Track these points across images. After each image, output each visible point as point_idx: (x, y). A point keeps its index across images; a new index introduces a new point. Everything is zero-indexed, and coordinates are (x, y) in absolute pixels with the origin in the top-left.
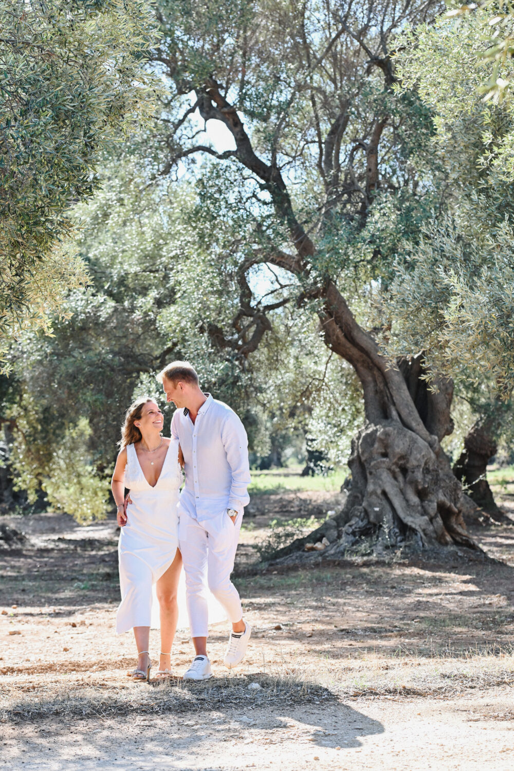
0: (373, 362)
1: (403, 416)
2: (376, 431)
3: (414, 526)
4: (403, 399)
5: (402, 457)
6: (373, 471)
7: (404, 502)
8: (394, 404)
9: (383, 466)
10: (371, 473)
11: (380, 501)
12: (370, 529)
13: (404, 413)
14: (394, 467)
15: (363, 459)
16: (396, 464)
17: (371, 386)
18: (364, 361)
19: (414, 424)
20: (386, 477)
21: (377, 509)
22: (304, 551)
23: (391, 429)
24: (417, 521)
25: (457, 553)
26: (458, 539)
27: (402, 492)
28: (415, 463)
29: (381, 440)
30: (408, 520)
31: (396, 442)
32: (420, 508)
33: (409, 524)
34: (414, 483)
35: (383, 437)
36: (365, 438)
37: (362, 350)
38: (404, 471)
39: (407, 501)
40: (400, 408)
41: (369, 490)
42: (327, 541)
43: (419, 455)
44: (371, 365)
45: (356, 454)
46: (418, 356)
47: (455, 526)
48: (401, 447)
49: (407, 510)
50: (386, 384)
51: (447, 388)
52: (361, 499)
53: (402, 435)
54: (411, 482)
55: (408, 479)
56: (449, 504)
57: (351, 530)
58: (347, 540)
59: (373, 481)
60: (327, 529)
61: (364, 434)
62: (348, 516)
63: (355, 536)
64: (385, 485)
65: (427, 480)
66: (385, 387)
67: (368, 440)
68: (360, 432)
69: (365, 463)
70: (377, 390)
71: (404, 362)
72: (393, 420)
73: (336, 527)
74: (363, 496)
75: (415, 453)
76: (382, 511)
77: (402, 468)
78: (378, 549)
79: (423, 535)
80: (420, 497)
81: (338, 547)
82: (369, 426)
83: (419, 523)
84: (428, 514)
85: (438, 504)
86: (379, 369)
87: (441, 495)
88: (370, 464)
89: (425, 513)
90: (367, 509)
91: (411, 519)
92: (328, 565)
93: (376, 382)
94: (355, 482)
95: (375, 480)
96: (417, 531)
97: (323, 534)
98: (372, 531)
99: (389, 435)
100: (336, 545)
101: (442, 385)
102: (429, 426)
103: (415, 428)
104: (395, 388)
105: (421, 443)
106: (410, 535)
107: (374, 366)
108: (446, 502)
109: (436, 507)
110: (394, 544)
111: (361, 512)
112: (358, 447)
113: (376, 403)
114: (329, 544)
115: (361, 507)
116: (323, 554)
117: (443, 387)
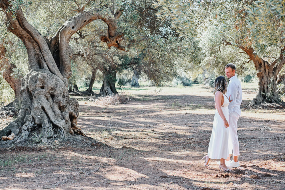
0: (33, 39)
1: (50, 67)
2: (38, 75)
3: (59, 126)
4: (50, 58)
5: (52, 89)
6: (37, 96)
8: (45, 61)
9: (42, 93)
10: (35, 97)
11: (40, 112)
12: (35, 127)
14: (47, 94)
15: (30, 89)
16: (49, 92)
17: (32, 52)
18: (28, 38)
19: (56, 72)
20: (43, 99)
21: (39, 117)
23: (46, 74)
25: (84, 140)
26: (76, 130)
28: (59, 92)
29: (41, 80)
30: (57, 123)
31: (49, 81)
32: (61, 116)
33: (57, 125)
34: (58, 103)
35: (42, 78)
36: (31, 79)
37: (28, 32)
38: (53, 96)
39: (54, 112)
40: (49, 63)
41: (34, 106)
42: (14, 134)
43: (60, 88)
44: (33, 40)
45: (25, 87)
46: (55, 37)
47: (75, 124)
48: (52, 84)
49: (55, 117)
50: (40, 50)
51: (70, 54)
52: (30, 111)
53: (51, 78)
54: (56, 102)
55: (55, 101)
56: (74, 113)
57: (27, 128)
58: (25, 134)
59: (36, 101)
60: (12, 127)
61: (30, 76)
62: (23, 120)
63: (29, 131)
64: (43, 104)
65: (64, 101)
66: (40, 52)
67: (33, 79)
68: (27, 75)
69: (32, 92)
70: (35, 53)
71: (47, 40)
72: (45, 69)
73: (17, 126)
74: (31, 109)
75: (59, 87)
76: (42, 117)
77: (52, 95)
78: (44, 140)
79: (64, 131)
80: (60, 110)
81: (21, 138)
82: (33, 72)
83: (61, 124)
84: (65, 119)
85: (69, 113)
86: (37, 42)
87: (70, 109)
88: (35, 92)
89: (63, 118)
90: (34, 116)
91: (58, 122)
92: (19, 150)
93: (35, 49)
94: (25, 101)
95: (38, 101)
96: (61, 128)
97: (11, 130)
98: (36, 128)
99: (45, 77)
100: (19, 137)
101: (67, 52)
102: (61, 73)
103: (57, 74)
104: (45, 53)
105: (61, 82)
106: (57, 131)
107: (34, 41)
108: (73, 112)
109: (68, 115)
110: (51, 136)
111: (31, 118)
112: (27, 83)
113: (35, 61)
114: (15, 136)
115: (30, 116)
116: (14, 143)
117: (68, 53)
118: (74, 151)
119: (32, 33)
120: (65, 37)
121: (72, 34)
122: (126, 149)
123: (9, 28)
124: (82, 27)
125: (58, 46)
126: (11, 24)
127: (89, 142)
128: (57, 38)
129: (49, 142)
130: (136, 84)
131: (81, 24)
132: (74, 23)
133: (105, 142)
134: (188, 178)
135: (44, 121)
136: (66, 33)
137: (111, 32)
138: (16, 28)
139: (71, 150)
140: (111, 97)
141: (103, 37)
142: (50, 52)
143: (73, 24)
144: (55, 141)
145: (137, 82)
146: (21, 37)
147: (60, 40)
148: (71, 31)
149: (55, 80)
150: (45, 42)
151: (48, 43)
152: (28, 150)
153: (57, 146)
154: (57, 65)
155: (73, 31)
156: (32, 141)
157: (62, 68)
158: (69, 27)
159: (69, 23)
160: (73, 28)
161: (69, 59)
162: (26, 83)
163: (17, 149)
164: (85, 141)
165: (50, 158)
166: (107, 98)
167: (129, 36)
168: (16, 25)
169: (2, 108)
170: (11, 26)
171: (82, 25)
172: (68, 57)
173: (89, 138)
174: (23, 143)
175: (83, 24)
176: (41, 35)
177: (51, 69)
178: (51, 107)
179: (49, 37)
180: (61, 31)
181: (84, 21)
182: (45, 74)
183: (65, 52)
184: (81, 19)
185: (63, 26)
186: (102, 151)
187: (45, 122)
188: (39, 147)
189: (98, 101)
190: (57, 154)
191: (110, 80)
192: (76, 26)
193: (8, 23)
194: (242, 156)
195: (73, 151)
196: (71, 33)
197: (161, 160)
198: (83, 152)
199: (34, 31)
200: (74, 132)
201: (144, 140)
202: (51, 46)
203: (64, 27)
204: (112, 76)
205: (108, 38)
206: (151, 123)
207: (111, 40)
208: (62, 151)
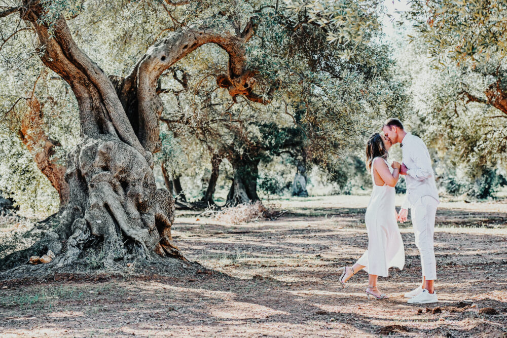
0: (89, 79)
1: (120, 132)
2: (97, 145)
3: (137, 238)
4: (120, 115)
5: (123, 171)
6: (95, 184)
7: (126, 215)
8: (111, 120)
9: (105, 179)
10: (92, 186)
11: (102, 214)
12: (92, 241)
13: (121, 129)
14: (115, 181)
15: (83, 172)
16: (117, 177)
17: (87, 104)
18: (80, 78)
19: (131, 140)
20: (107, 189)
21: (99, 222)
22: (28, 263)
23: (112, 142)
24: (139, 234)
25: (182, 265)
26: (168, 250)
27: (124, 206)
28: (136, 177)
29: (103, 154)
30: (132, 233)
31: (117, 156)
32: (139, 221)
33: (133, 236)
34: (135, 196)
35: (104, 151)
36: (85, 152)
37: (79, 66)
38: (125, 184)
39: (128, 214)
40: (118, 124)
41: (91, 202)
42: (52, 253)
43: (139, 169)
44: (88, 82)
45: (74, 168)
46: (129, 77)
47: (167, 239)
48: (122, 161)
49: (129, 223)
50: (102, 100)
51: (157, 108)
52: (82, 211)
53: (122, 150)
54: (132, 196)
55: (128, 193)
56: (165, 217)
57: (76, 243)
58: (73, 252)
59: (94, 193)
60: (49, 241)
61: (83, 148)
62: (70, 228)
63: (80, 249)
64: (107, 198)
65: (147, 193)
66: (101, 104)
67: (89, 154)
68: (78, 146)
69: (85, 176)
70: (92, 106)
71: (115, 83)
72: (111, 135)
73: (58, 239)
74: (84, 209)
75: (136, 166)
76: (104, 223)
77: (123, 182)
78: (108, 262)
79: (146, 247)
80: (138, 210)
81: (66, 259)
82: (88, 141)
83: (141, 236)
84: (148, 226)
85: (155, 216)
86: (96, 86)
87: (158, 208)
88: (91, 177)
89: (145, 226)
90: (89, 221)
91: (134, 232)
92: (61, 278)
93: (92, 98)
94: (74, 194)
95: (97, 192)
96: (140, 243)
97: (46, 247)
98: (94, 243)
99: (110, 149)
100: (62, 258)
101: (152, 104)
102: (141, 143)
103: (133, 143)
104: (111, 105)
105: (141, 157)
106: (133, 248)
107: (91, 83)
108: (163, 215)
109: (154, 220)
110: (122, 256)
111: (84, 225)
112: (78, 160)
113: (93, 119)
114: (55, 256)
115: (83, 220)
116: (52, 267)
117: (154, 107)
118: (162, 281)
119: (86, 69)
120: (147, 77)
121: (161, 70)
122: (261, 280)
123: (45, 60)
124: (181, 58)
125: (136, 93)
126: (47, 52)
127: (192, 269)
128: (133, 79)
129: (116, 266)
130: (303, 190)
131: (178, 52)
132: (165, 50)
133: (223, 270)
134: (365, 315)
135: (108, 230)
136: (150, 68)
137: (235, 67)
138: (57, 60)
139: (156, 279)
140: (245, 207)
141: (221, 78)
142: (120, 104)
143: (164, 52)
144: (128, 264)
145: (303, 188)
146: (66, 77)
147: (138, 82)
148: (159, 64)
149: (128, 153)
150: (111, 86)
151: (116, 88)
152: (76, 279)
153: (131, 273)
154: (133, 128)
155: (162, 66)
156: (86, 265)
157: (143, 135)
158: (155, 57)
159: (156, 50)
160: (163, 58)
161: (157, 117)
162: (75, 160)
163: (56, 277)
164: (185, 267)
165: (118, 292)
166: (239, 209)
167: (269, 72)
168: (56, 53)
169: (35, 225)
170: (49, 56)
171: (179, 54)
172: (154, 114)
173: (193, 264)
174: (69, 268)
175: (181, 52)
176: (103, 72)
177: (122, 134)
178: (122, 205)
179: (120, 76)
180: (140, 64)
181: (183, 47)
182: (110, 143)
183: (149, 103)
184: (177, 43)
185: (145, 56)
186: (214, 282)
187: (110, 232)
188: (98, 274)
189: (222, 215)
190: (131, 286)
191: (246, 177)
192: (168, 55)
193: (42, 50)
194: (475, 287)
195: (160, 282)
196: (159, 69)
197: (324, 294)
198: (179, 283)
199: (90, 66)
200: (164, 253)
201: (297, 268)
202: (123, 94)
203: (147, 57)
204: (249, 169)
205: (230, 79)
206: (317, 245)
207: (235, 83)
208: (139, 281)
